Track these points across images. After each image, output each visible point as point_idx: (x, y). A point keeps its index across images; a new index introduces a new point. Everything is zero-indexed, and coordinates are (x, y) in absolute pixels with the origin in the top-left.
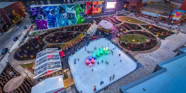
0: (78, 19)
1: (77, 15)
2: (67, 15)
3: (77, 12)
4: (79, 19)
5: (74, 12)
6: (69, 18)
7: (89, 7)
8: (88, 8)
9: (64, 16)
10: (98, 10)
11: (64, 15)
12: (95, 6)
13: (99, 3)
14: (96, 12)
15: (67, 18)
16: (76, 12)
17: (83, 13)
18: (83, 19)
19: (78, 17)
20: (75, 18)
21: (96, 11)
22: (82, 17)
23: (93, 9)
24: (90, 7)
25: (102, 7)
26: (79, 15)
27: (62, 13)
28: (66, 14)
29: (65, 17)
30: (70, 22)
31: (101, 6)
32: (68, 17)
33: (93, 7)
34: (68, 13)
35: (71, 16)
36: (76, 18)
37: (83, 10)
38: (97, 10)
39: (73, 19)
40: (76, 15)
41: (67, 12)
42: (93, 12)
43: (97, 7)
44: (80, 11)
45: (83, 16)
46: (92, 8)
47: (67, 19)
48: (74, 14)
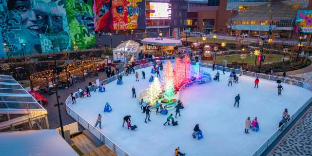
0: (72, 35)
1: (70, 20)
2: (37, 17)
3: (68, 13)
4: (75, 36)
5: (61, 11)
6: (42, 30)
7: (104, 11)
8: (101, 13)
9: (26, 20)
10: (129, 20)
11: (24, 16)
12: (119, 9)
13: (129, 3)
14: (123, 26)
15: (36, 28)
16: (65, 13)
17: (87, 19)
18: (89, 36)
19: (73, 30)
20: (62, 29)
21: (123, 22)
22: (84, 28)
23: (114, 16)
24: (107, 11)
25: (137, 14)
26: (75, 22)
27: (17, 8)
28: (33, 13)
29: (29, 23)
30: (46, 44)
31: (134, 10)
32: (41, 25)
33: (114, 11)
34: (38, 13)
35: (51, 25)
36: (66, 29)
37: (87, 10)
38: (125, 20)
39: (55, 33)
40: (65, 22)
41: (36, 8)
42: (115, 25)
43: (126, 14)
44: (80, 9)
45: (88, 25)
46: (110, 13)
47: (35, 34)
48: (61, 17)
